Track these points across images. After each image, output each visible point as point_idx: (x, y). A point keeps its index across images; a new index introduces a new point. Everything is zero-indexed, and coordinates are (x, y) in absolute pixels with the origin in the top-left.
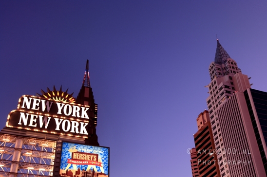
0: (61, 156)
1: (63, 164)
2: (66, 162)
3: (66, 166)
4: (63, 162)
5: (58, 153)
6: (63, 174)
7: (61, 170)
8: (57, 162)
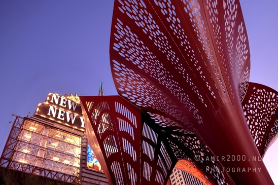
0: (87, 150)
1: (89, 158)
2: (92, 157)
3: (92, 160)
4: (89, 156)
5: (84, 148)
6: (89, 167)
7: (88, 163)
8: (83, 155)
